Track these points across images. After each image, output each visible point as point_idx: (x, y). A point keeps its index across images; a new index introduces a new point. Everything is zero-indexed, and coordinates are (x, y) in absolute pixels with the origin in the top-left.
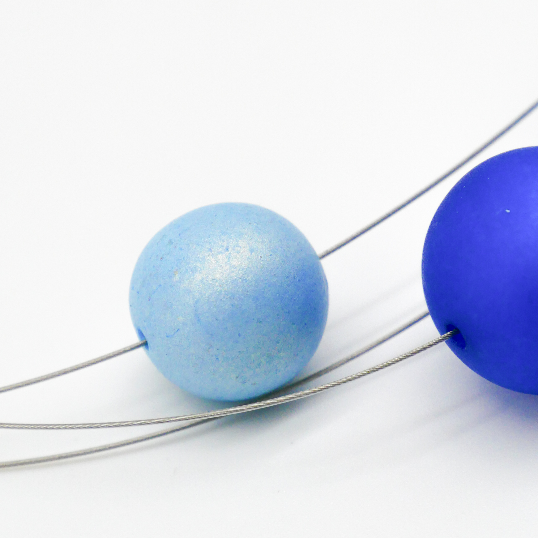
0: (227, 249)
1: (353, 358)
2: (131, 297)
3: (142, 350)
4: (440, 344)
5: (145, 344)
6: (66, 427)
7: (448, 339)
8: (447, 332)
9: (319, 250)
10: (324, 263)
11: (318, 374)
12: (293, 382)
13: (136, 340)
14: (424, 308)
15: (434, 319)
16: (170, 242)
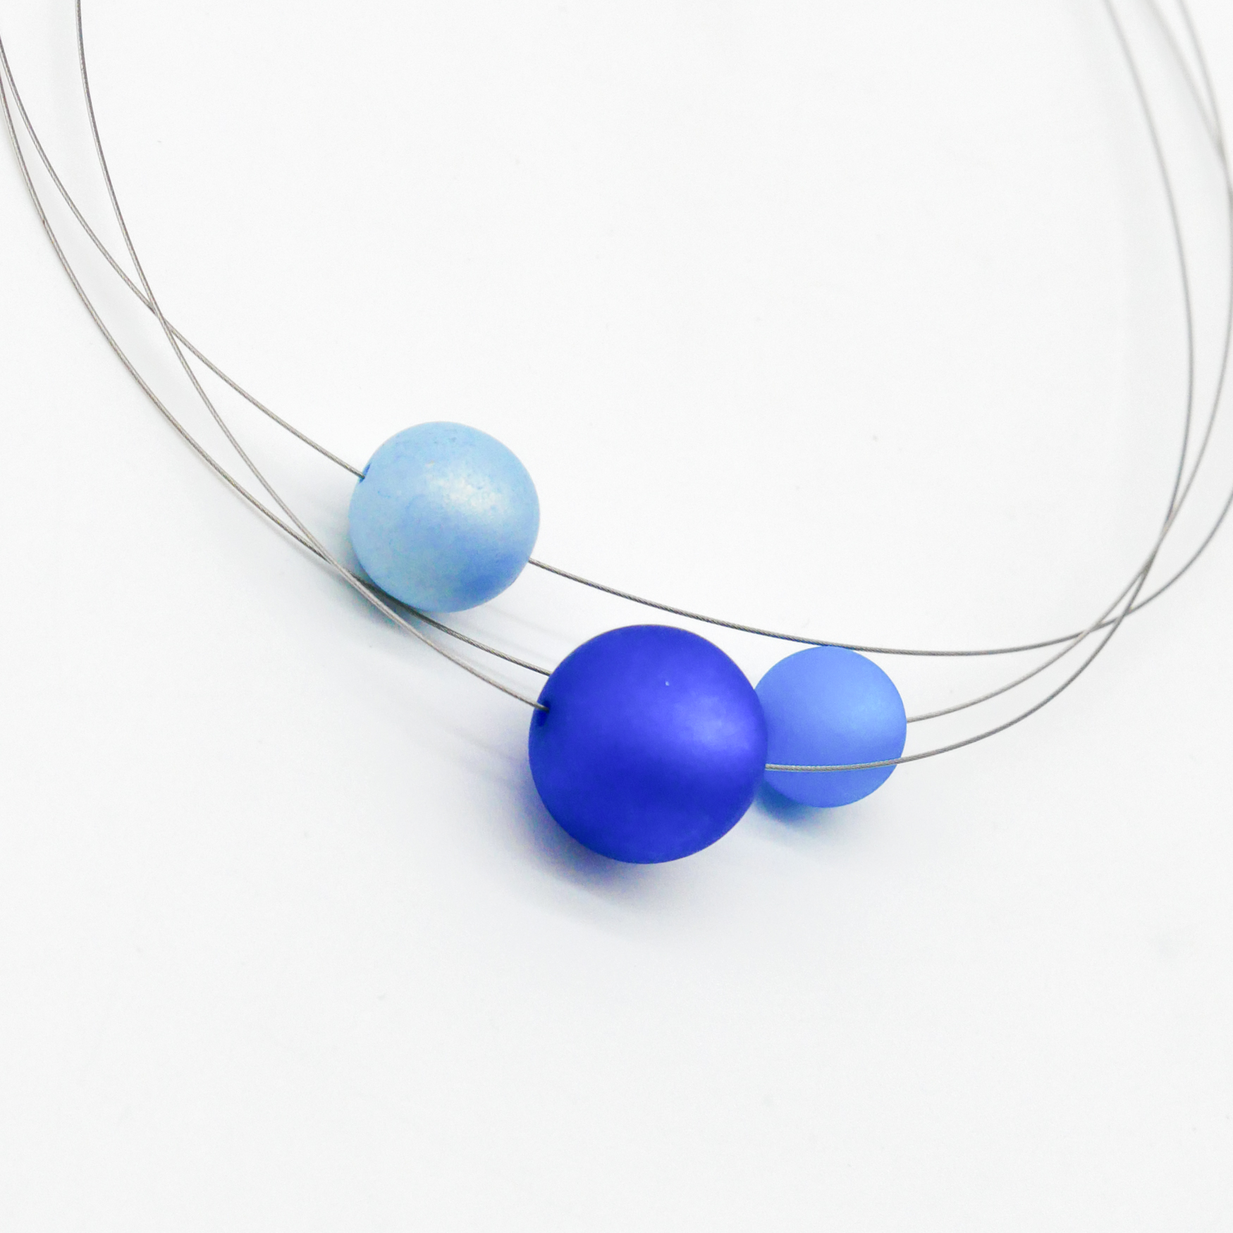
0: (479, 488)
1: (468, 641)
2: (389, 441)
3: (357, 478)
4: (529, 706)
5: (362, 478)
6: (251, 465)
7: (537, 709)
8: (542, 704)
9: (535, 556)
10: (529, 567)
11: (439, 626)
12: (421, 613)
13: (361, 470)
14: (551, 668)
15: (549, 681)
16: (454, 440)
